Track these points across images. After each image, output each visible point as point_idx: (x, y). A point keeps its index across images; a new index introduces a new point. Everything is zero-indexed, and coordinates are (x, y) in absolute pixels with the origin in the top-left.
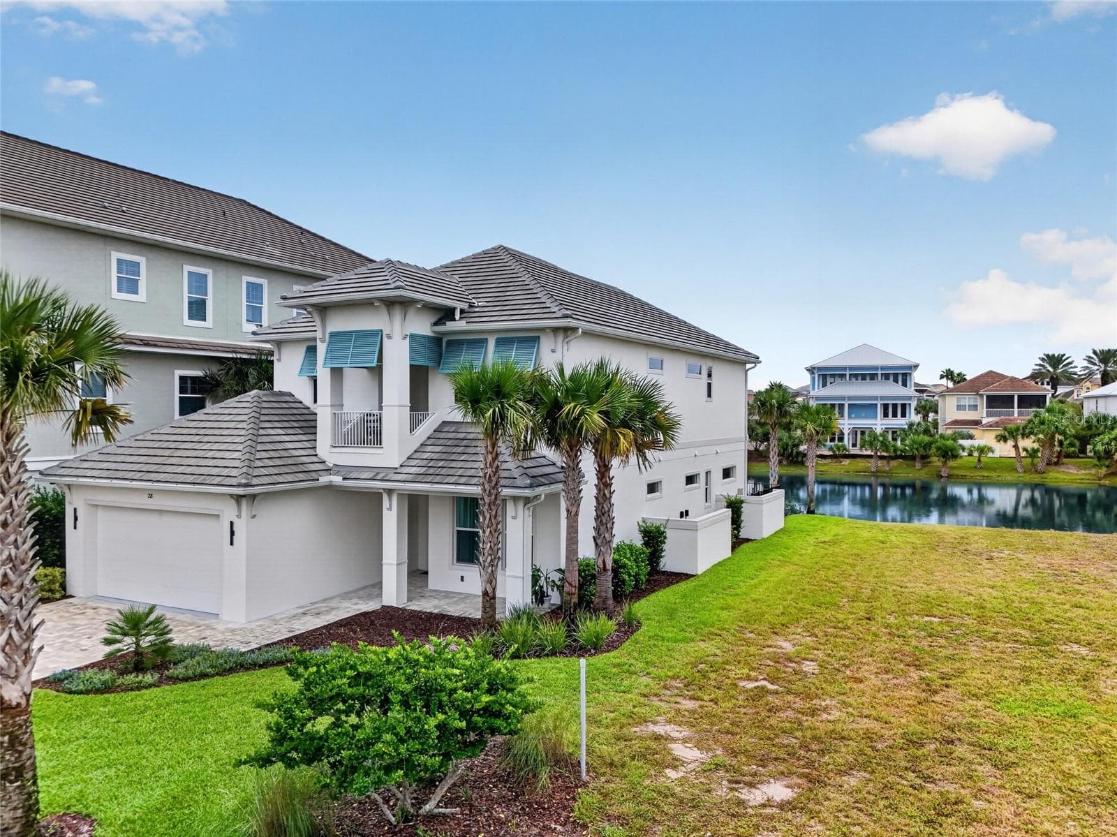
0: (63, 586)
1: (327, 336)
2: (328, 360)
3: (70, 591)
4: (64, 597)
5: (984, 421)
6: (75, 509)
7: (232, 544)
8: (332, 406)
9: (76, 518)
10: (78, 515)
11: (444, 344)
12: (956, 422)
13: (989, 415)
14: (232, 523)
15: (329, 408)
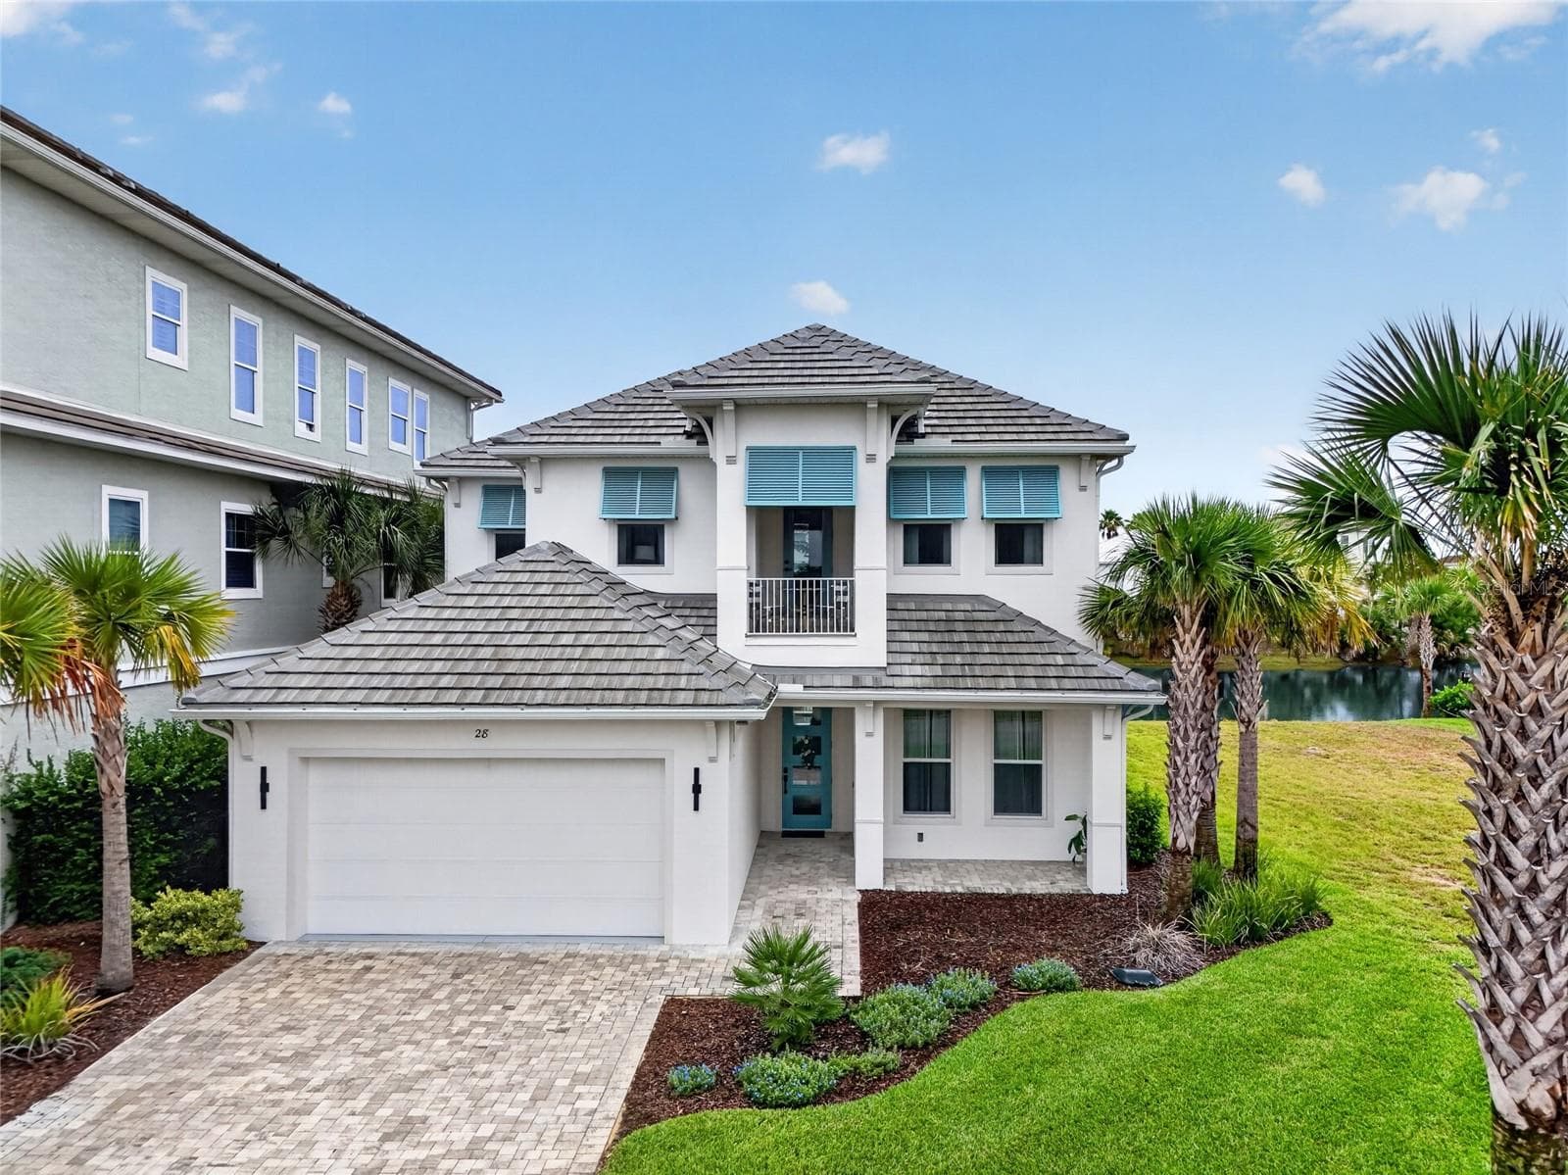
1: (743, 454)
2: (750, 493)
6: (264, 770)
7: (696, 808)
8: (747, 569)
9: (264, 787)
14: (697, 771)
15: (744, 573)
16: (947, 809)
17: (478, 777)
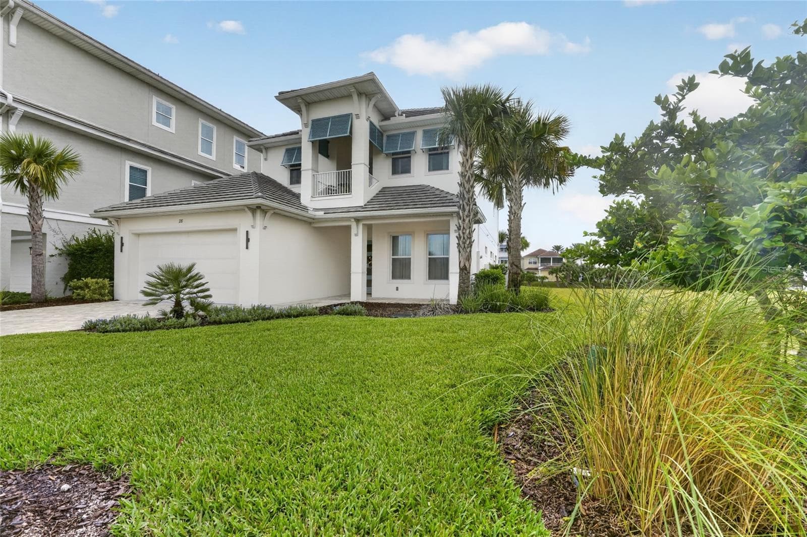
0: (112, 293)
1: (310, 122)
2: (311, 137)
3: (116, 297)
4: (113, 300)
5: (540, 268)
6: (122, 238)
7: (247, 248)
8: (312, 170)
9: (122, 245)
10: (124, 242)
11: (385, 138)
12: (528, 269)
13: (541, 266)
14: (247, 232)
15: (310, 172)
16: (409, 278)
17: (183, 239)
